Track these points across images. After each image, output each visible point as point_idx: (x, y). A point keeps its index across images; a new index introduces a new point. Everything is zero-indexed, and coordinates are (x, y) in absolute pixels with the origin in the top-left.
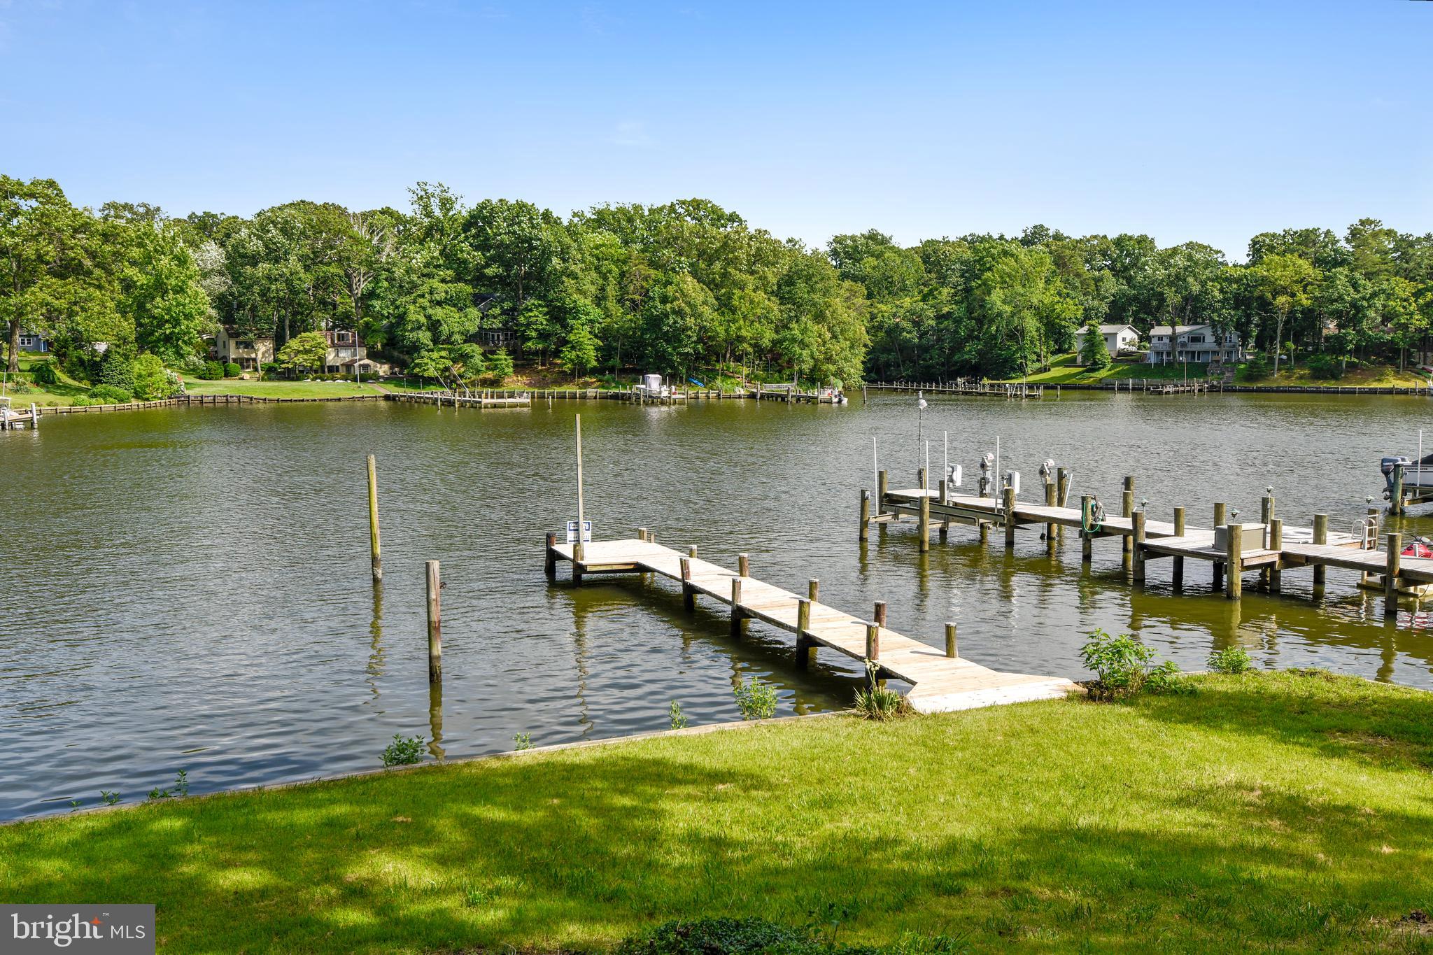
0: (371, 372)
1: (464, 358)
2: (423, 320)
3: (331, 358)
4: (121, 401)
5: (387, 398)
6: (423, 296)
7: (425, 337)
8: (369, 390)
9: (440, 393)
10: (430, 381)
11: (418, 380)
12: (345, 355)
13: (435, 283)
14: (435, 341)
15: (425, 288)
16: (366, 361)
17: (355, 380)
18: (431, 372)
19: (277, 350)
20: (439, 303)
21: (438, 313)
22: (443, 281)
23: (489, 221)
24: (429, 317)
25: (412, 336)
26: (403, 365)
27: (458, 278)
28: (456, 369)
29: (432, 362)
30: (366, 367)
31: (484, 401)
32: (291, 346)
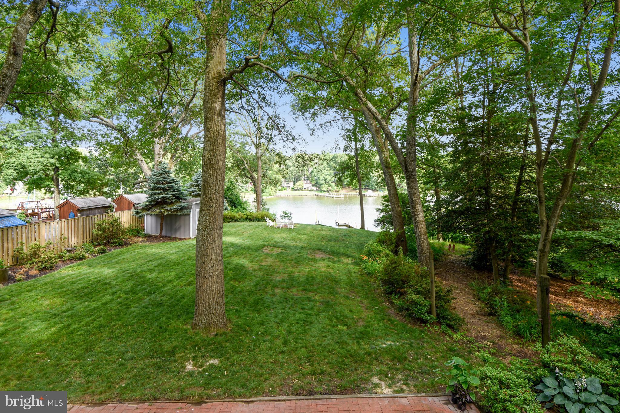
1: (331, 186)
2: (323, 178)
3: (305, 187)
4: (268, 196)
5: (316, 195)
6: (323, 173)
7: (323, 182)
8: (312, 193)
9: (326, 194)
10: (324, 191)
11: (322, 191)
12: (307, 186)
13: (325, 171)
14: (326, 183)
16: (312, 187)
17: (309, 191)
18: (325, 190)
19: (294, 184)
20: (326, 175)
21: (326, 177)
22: (327, 170)
23: (336, 158)
25: (321, 182)
26: (319, 188)
27: (330, 170)
28: (330, 188)
29: (324, 187)
31: (335, 196)
32: (297, 184)
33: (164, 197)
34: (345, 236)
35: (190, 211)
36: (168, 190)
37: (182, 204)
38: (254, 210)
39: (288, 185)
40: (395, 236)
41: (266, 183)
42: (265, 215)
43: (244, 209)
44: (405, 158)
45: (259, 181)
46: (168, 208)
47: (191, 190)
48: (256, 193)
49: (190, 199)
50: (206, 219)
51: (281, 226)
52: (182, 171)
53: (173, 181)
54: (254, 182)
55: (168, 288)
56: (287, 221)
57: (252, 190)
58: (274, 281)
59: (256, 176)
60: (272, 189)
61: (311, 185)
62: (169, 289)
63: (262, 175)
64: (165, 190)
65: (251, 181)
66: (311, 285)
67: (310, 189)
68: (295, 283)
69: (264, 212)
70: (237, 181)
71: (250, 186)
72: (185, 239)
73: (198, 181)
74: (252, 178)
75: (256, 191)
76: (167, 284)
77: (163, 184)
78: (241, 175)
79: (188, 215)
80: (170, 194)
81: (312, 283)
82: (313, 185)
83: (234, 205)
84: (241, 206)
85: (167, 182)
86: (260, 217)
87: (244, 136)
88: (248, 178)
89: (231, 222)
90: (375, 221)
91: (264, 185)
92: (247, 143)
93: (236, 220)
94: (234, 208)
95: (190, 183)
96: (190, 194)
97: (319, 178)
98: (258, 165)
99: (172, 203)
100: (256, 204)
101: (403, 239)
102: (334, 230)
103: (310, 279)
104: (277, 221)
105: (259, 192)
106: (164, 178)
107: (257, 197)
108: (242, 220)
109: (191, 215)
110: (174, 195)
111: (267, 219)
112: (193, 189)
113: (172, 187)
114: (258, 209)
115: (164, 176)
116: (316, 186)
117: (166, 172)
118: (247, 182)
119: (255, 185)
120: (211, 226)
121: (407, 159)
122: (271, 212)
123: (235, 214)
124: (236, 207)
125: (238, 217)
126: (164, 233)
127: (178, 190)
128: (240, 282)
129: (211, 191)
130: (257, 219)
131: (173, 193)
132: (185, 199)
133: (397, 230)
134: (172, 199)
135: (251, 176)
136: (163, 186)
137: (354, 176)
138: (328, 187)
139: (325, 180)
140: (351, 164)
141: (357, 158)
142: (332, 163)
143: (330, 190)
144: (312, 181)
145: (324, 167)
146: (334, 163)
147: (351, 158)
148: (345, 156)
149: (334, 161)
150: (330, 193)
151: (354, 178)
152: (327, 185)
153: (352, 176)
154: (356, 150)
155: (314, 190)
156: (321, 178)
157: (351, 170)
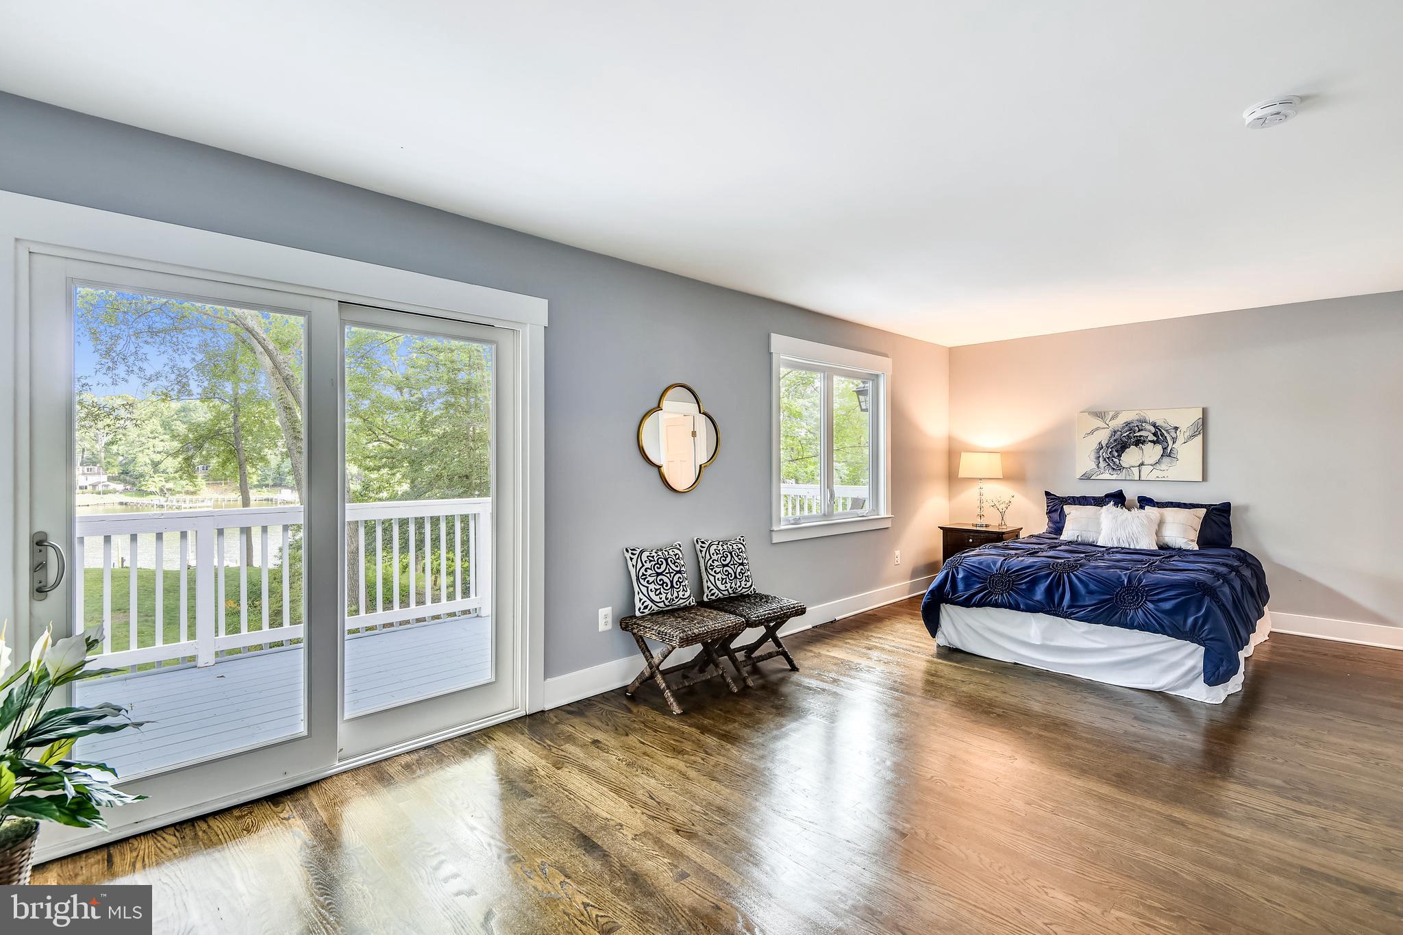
61: (104, 477)
67: (100, 488)
90: (283, 548)
97: (133, 459)
116: (125, 482)
137: (230, 457)
138: (164, 483)
139: (155, 465)
140: (220, 430)
141: (236, 416)
142: (178, 423)
143: (169, 490)
144: (110, 467)
145: (152, 433)
146: (184, 423)
147: (220, 416)
148: (206, 413)
149: (185, 420)
150: (171, 498)
151: (228, 460)
152: (162, 479)
153: (223, 457)
154: (236, 399)
155: (115, 492)
156: (143, 459)
157: (222, 443)
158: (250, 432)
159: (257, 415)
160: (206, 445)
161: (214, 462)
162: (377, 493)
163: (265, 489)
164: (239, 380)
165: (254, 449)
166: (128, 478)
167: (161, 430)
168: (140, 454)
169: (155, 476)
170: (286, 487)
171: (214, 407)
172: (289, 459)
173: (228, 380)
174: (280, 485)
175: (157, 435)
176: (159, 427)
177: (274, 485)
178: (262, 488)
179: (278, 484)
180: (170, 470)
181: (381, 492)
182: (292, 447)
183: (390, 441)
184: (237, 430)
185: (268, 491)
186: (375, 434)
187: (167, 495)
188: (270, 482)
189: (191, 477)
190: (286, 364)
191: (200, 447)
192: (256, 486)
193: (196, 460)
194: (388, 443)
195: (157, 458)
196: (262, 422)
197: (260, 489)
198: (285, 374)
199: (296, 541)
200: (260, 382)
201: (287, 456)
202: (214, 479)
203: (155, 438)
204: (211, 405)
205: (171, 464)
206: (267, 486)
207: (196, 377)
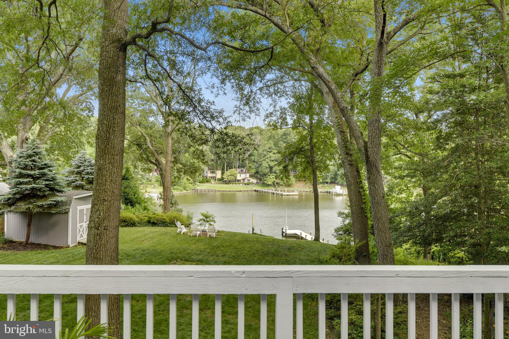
0: (251, 181)
2: (268, 166)
3: (239, 178)
4: (181, 191)
5: (255, 191)
6: (268, 158)
7: (268, 171)
8: (250, 188)
9: (271, 190)
10: (269, 185)
11: (265, 185)
12: (243, 176)
13: (271, 154)
14: (271, 172)
15: (268, 156)
16: (249, 178)
17: (246, 184)
18: (270, 183)
19: (223, 174)
20: (273, 161)
22: (274, 154)
24: (269, 165)
25: (264, 171)
26: (260, 180)
27: (278, 153)
29: (269, 180)
30: (249, 180)
31: (284, 193)
32: (227, 173)
33: (33, 189)
34: (289, 249)
35: (69, 209)
36: (38, 178)
37: (59, 199)
38: (159, 211)
39: (214, 175)
40: (354, 249)
41: (179, 171)
42: (175, 217)
43: (145, 209)
44: (366, 143)
45: (168, 169)
46: (40, 203)
47: (70, 179)
48: (163, 184)
49: (69, 191)
50: (100, 215)
51: (198, 233)
52: (55, 150)
53: (47, 166)
54: (161, 170)
55: (46, 304)
56: (206, 227)
57: (157, 181)
58: (183, 301)
59: (163, 161)
60: (187, 179)
61: (248, 175)
62: (48, 306)
63: (173, 160)
64: (35, 178)
65: (156, 168)
66: (231, 307)
67: (246, 181)
68: (210, 304)
69: (175, 214)
70: (135, 167)
71: (154, 175)
72: (61, 247)
73: (79, 167)
74: (158, 164)
75: (163, 183)
76: (44, 300)
77: (32, 169)
78: (141, 159)
79: (67, 213)
80: (41, 184)
81: (233, 305)
82: (251, 176)
83: (131, 202)
84: (139, 204)
85: (38, 166)
86: (168, 221)
87: (148, 101)
88: (152, 162)
89: (126, 226)
90: (337, 230)
91: (176, 174)
92: (151, 111)
93: (133, 224)
94: (130, 207)
95: (68, 169)
96: (69, 185)
97: (261, 165)
98: (168, 144)
99: (44, 196)
100: (162, 202)
101: (365, 254)
102: (273, 241)
103: (231, 300)
104: (192, 226)
105: (168, 183)
106: (34, 161)
107: (164, 192)
108: (141, 223)
109: (70, 214)
110: (47, 186)
111: (178, 224)
112: (72, 178)
113: (44, 175)
114: (165, 207)
115: (33, 158)
116: (257, 178)
117: (36, 154)
118: (150, 170)
119: (161, 175)
120: (106, 223)
121: (369, 145)
122: (184, 214)
123: (132, 215)
124: (133, 205)
125: (137, 219)
126: (32, 239)
127: (53, 179)
128: (138, 301)
129: (106, 181)
130: (164, 223)
131: (47, 183)
132: (61, 192)
133: (357, 241)
134: (45, 191)
135: (157, 160)
136: (32, 173)
137: (307, 165)
138: (275, 179)
139: (271, 168)
140: (303, 147)
141: (311, 138)
142: (281, 142)
143: (277, 183)
144: (250, 169)
145: (269, 149)
146: (285, 142)
147: (303, 139)
148: (295, 136)
149: (285, 140)
150: (278, 189)
151: (307, 167)
152: (274, 177)
153: (304, 165)
154: (311, 127)
155: (252, 183)
156: (265, 164)
157: (303, 156)
158: (319, 149)
159: (323, 137)
160: (295, 158)
161: (300, 168)
162: (398, 194)
163: (326, 185)
164: (314, 114)
165: (321, 162)
166: (258, 176)
167: (273, 147)
168: (264, 162)
169: (271, 175)
170: (338, 184)
171: (299, 132)
172: (343, 168)
173: (307, 114)
174: (334, 183)
175: (271, 150)
176: (272, 145)
177: (331, 183)
178: (324, 184)
179: (334, 182)
180: (278, 172)
181: (401, 193)
182: (345, 161)
183: (408, 154)
184: (312, 148)
185: (328, 186)
186: (398, 148)
187: (276, 187)
188: (328, 180)
189: (287, 177)
190: (342, 99)
191: (291, 160)
192: (321, 183)
193: (290, 167)
194: (407, 156)
195: (272, 164)
196: (326, 141)
197: (323, 185)
198: (342, 107)
199: (345, 225)
200: (325, 114)
201: (341, 166)
202: (299, 178)
203: (270, 152)
204: (298, 131)
205: (277, 169)
206: (327, 183)
207: (290, 114)
